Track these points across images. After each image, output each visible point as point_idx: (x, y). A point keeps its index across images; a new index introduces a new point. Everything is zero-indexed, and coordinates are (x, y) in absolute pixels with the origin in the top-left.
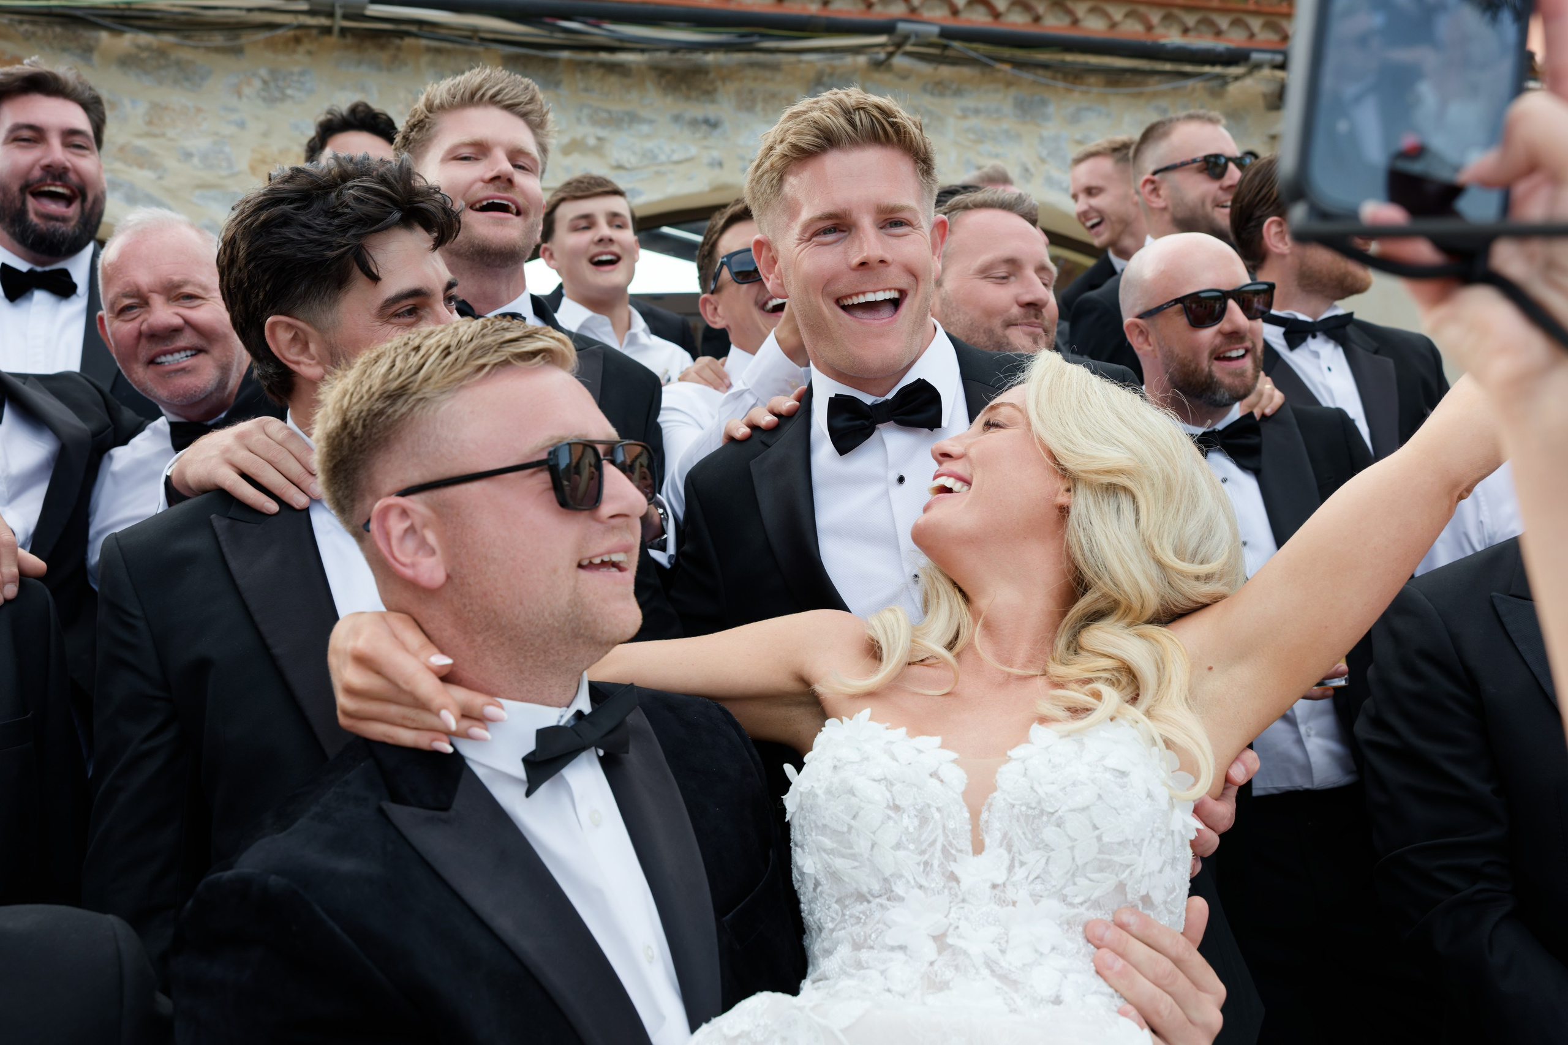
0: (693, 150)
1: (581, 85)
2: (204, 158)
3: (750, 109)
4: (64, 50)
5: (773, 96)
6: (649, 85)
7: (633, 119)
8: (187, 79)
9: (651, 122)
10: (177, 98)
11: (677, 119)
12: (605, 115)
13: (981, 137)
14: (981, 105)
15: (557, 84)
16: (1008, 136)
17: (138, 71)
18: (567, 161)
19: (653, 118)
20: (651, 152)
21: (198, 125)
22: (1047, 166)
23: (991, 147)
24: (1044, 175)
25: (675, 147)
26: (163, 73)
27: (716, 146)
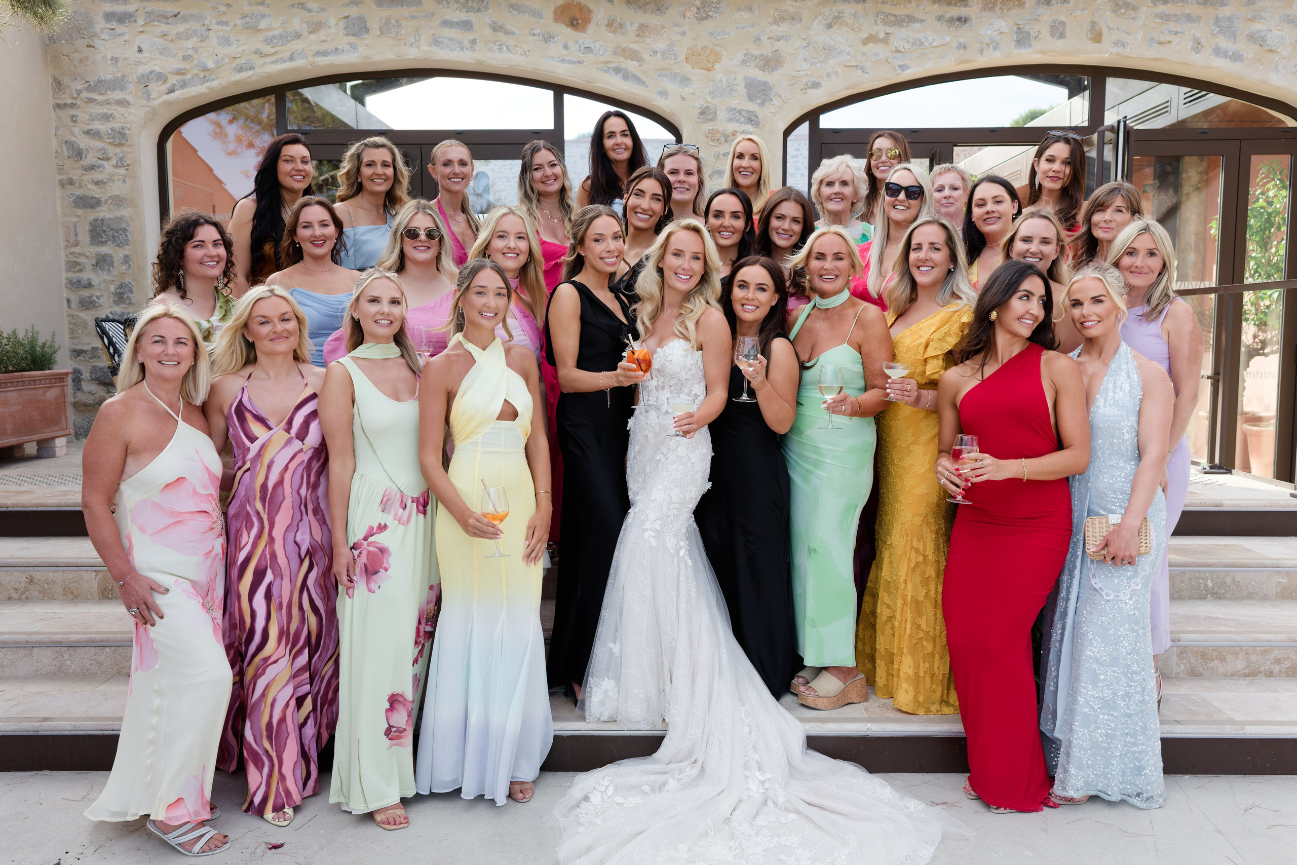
0: (948, 39)
2: (663, 53)
3: (991, 9)
7: (911, 19)
8: (659, 10)
9: (923, 21)
10: (653, 20)
11: (940, 18)
12: (892, 18)
13: (1166, 19)
16: (1189, 18)
17: (636, 6)
18: (865, 49)
19: (924, 18)
20: (920, 40)
21: (662, 36)
22: (1217, 40)
23: (1172, 26)
24: (1214, 46)
25: (935, 37)
26: (647, 7)
27: (964, 34)
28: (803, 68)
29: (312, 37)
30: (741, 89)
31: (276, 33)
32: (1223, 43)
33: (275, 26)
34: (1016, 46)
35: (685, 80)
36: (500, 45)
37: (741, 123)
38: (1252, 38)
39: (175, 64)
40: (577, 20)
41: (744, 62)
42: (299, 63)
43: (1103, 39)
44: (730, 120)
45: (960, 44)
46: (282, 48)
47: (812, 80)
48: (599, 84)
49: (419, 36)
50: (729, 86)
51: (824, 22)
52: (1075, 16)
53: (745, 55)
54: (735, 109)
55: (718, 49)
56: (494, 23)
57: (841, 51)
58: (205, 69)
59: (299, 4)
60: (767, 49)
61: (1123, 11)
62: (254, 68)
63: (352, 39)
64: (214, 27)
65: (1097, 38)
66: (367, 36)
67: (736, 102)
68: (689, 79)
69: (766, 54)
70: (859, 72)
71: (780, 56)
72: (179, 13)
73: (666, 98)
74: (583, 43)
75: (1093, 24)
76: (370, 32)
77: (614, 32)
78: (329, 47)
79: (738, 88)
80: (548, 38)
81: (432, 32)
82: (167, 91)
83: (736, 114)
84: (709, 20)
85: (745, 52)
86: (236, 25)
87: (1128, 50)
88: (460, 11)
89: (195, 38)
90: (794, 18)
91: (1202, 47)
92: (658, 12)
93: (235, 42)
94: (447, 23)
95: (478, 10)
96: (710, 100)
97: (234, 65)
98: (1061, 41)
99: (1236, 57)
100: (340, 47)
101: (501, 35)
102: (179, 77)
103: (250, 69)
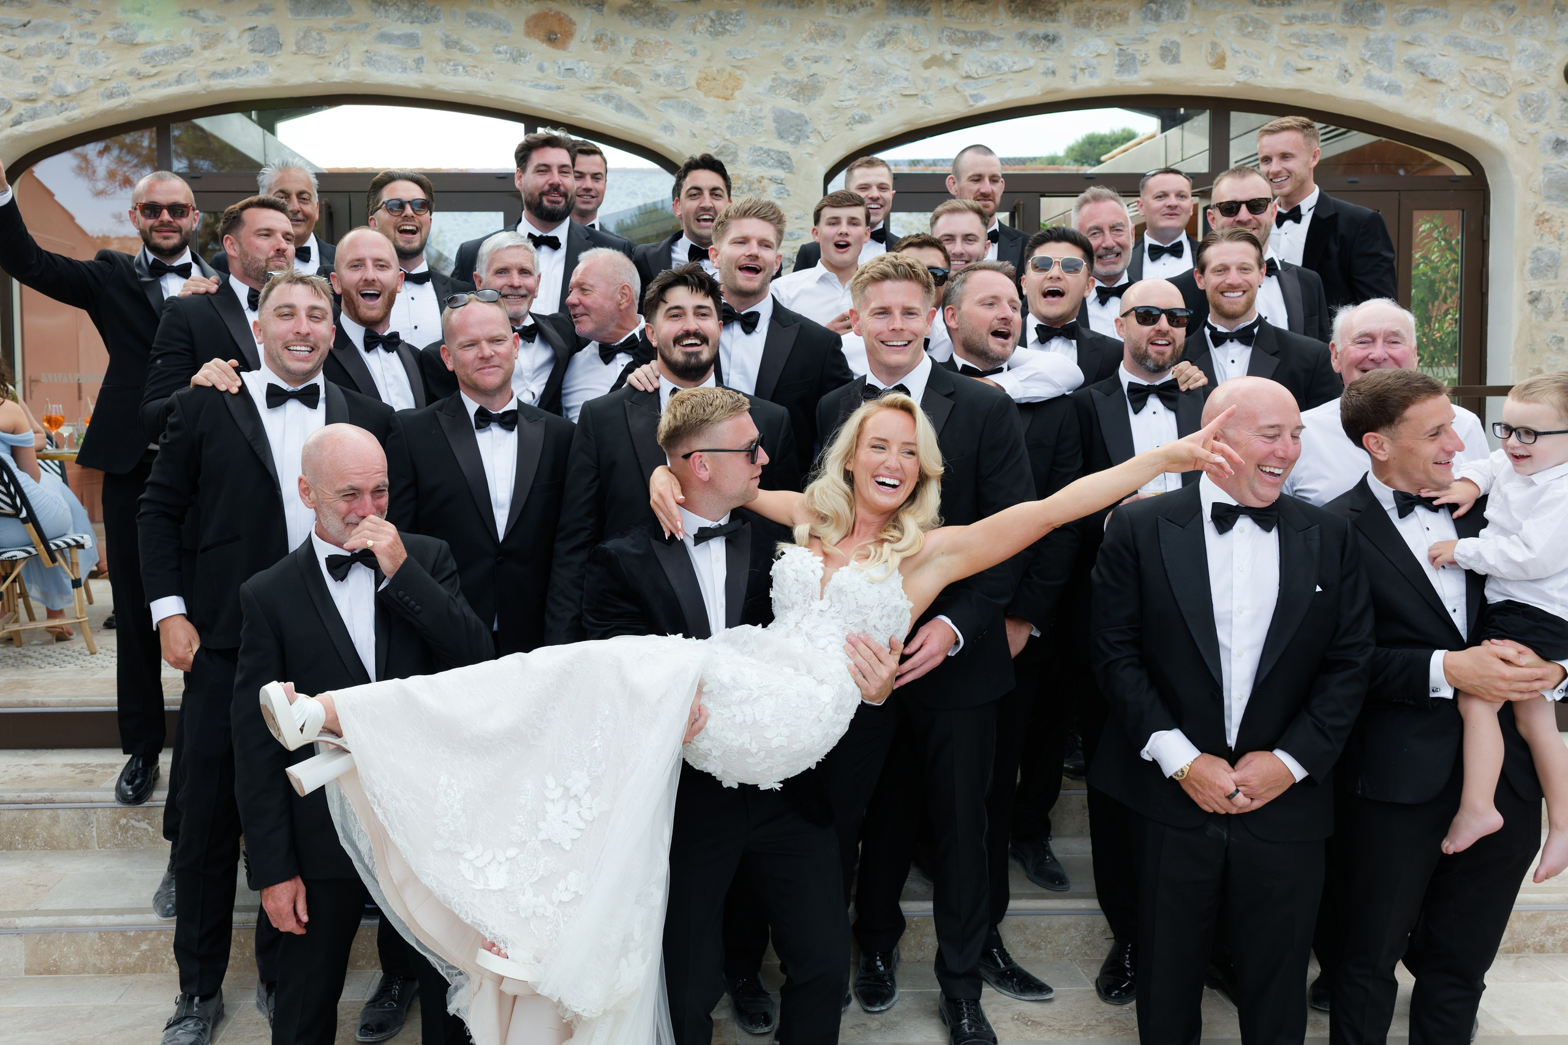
0: (1032, 62)
1: (945, 12)
2: (668, 77)
3: (1086, 26)
4: (587, 5)
5: (1109, 13)
6: (1001, 9)
7: (985, 37)
8: (662, 22)
9: (999, 39)
10: (653, 35)
11: (1021, 36)
12: (961, 35)
13: (1305, 41)
14: (1309, 13)
15: (926, 12)
16: (1333, 39)
17: (631, 17)
18: (927, 73)
19: (1002, 36)
20: (996, 63)
21: (666, 55)
22: (1369, 67)
23: (1312, 50)
24: (1365, 75)
25: (1016, 59)
26: (646, 18)
27: (1052, 57)
28: (849, 97)
29: (207, 53)
30: (769, 124)
31: (158, 48)
32: (1376, 71)
33: (157, 39)
34: (1118, 72)
35: (696, 112)
36: (454, 65)
37: (770, 166)
38: (1410, 64)
39: (24, 88)
40: (556, 34)
41: (772, 89)
42: (189, 87)
43: (1227, 63)
44: (755, 163)
45: (1048, 69)
46: (167, 68)
47: (860, 112)
48: (585, 116)
49: (349, 53)
50: (752, 119)
51: (874, 40)
52: (1191, 36)
53: (774, 80)
54: (761, 148)
55: (739, 72)
56: (447, 37)
57: (897, 76)
58: (63, 95)
59: (189, 11)
60: (802, 76)
61: (1250, 29)
62: (128, 93)
63: (259, 57)
64: (77, 40)
65: (1220, 62)
66: (279, 52)
67: (763, 139)
68: (701, 110)
69: (800, 78)
70: (920, 103)
71: (819, 82)
72: (29, 22)
73: (672, 134)
74: (563, 64)
75: (1214, 45)
76: (283, 48)
77: (604, 49)
78: (231, 66)
79: (764, 121)
80: (517, 56)
81: (365, 48)
82: (11, 123)
83: (762, 156)
84: (727, 36)
85: (773, 76)
86: (105, 38)
87: (1259, 78)
88: (403, 21)
89: (50, 54)
90: (835, 34)
91: (1351, 75)
92: (661, 25)
93: (104, 60)
94: (385, 38)
95: (426, 21)
96: (728, 137)
97: (102, 90)
98: (1176, 65)
99: (1393, 89)
100: (243, 67)
101: (456, 54)
102: (29, 105)
103: (124, 95)
